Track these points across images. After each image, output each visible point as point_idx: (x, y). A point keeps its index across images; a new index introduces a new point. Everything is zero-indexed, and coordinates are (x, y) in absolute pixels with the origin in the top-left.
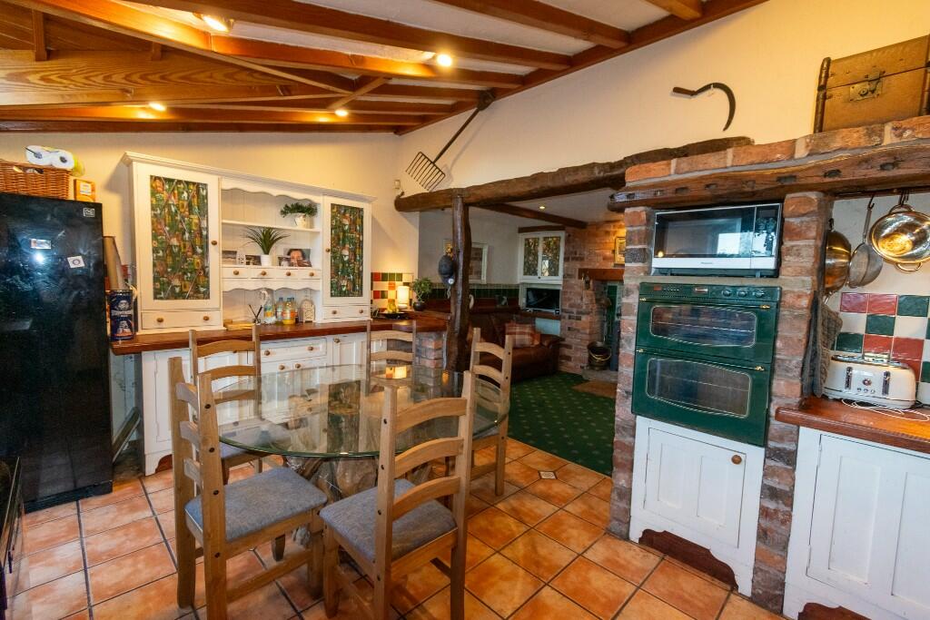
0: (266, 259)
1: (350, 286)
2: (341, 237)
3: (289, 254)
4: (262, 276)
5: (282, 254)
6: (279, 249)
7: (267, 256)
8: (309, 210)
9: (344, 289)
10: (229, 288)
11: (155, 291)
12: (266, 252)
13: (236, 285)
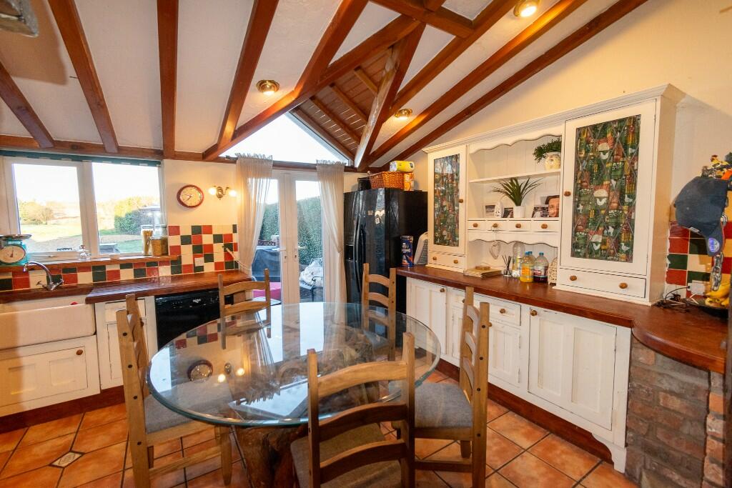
0: (517, 211)
1: (610, 244)
2: (595, 171)
3: (547, 202)
4: (493, 229)
5: (539, 203)
6: (533, 199)
7: (519, 207)
8: (555, 146)
9: (597, 248)
10: (472, 239)
11: (436, 239)
12: (518, 203)
13: (474, 235)
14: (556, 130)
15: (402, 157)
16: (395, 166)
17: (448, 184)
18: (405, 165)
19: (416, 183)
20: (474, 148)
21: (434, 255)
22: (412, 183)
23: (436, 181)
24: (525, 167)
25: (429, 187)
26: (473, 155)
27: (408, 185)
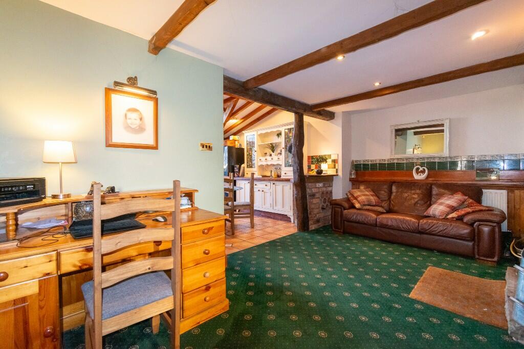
0: (273, 154)
4: (266, 160)
8: (280, 134)
10: (259, 165)
11: (247, 166)
12: (273, 152)
13: (260, 163)
14: (280, 129)
15: (235, 134)
16: (232, 138)
17: (251, 144)
18: (236, 137)
19: (240, 145)
20: (259, 133)
21: (247, 172)
22: (239, 145)
23: (247, 144)
24: (275, 140)
25: (245, 146)
26: (259, 135)
27: (237, 146)
